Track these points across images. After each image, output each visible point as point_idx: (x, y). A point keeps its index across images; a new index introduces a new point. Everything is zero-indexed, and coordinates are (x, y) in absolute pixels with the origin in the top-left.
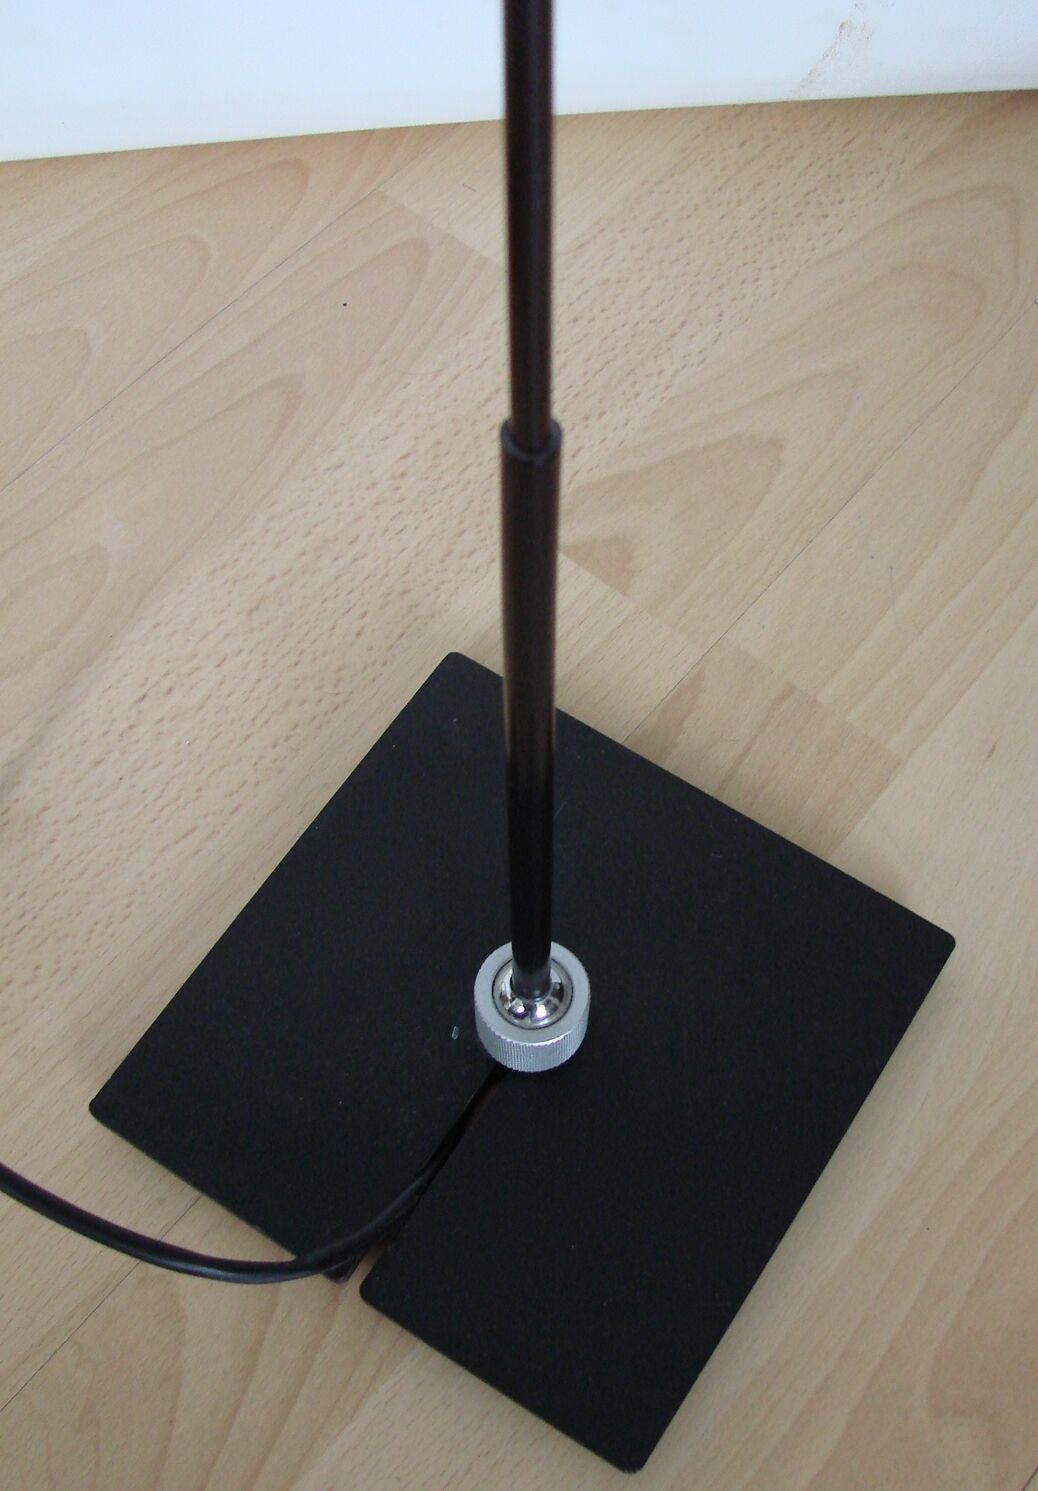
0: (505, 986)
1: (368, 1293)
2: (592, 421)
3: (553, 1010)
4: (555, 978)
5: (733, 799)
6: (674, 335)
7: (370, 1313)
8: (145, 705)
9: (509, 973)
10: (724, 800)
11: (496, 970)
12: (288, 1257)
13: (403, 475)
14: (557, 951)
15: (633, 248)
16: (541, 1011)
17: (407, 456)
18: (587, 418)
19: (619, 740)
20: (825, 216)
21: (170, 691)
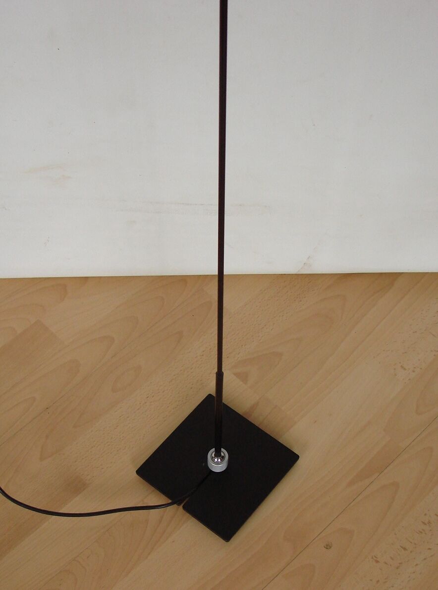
0: (213, 455)
1: (184, 507)
2: (243, 346)
3: (221, 460)
4: (222, 454)
5: (260, 427)
6: (263, 328)
7: (184, 512)
8: (148, 398)
9: (214, 453)
10: (259, 427)
11: (212, 452)
12: (170, 501)
13: (203, 355)
14: (222, 449)
15: (257, 306)
16: (219, 460)
17: (204, 351)
18: (242, 346)
19: (241, 414)
20: (301, 301)
21: (153, 396)
